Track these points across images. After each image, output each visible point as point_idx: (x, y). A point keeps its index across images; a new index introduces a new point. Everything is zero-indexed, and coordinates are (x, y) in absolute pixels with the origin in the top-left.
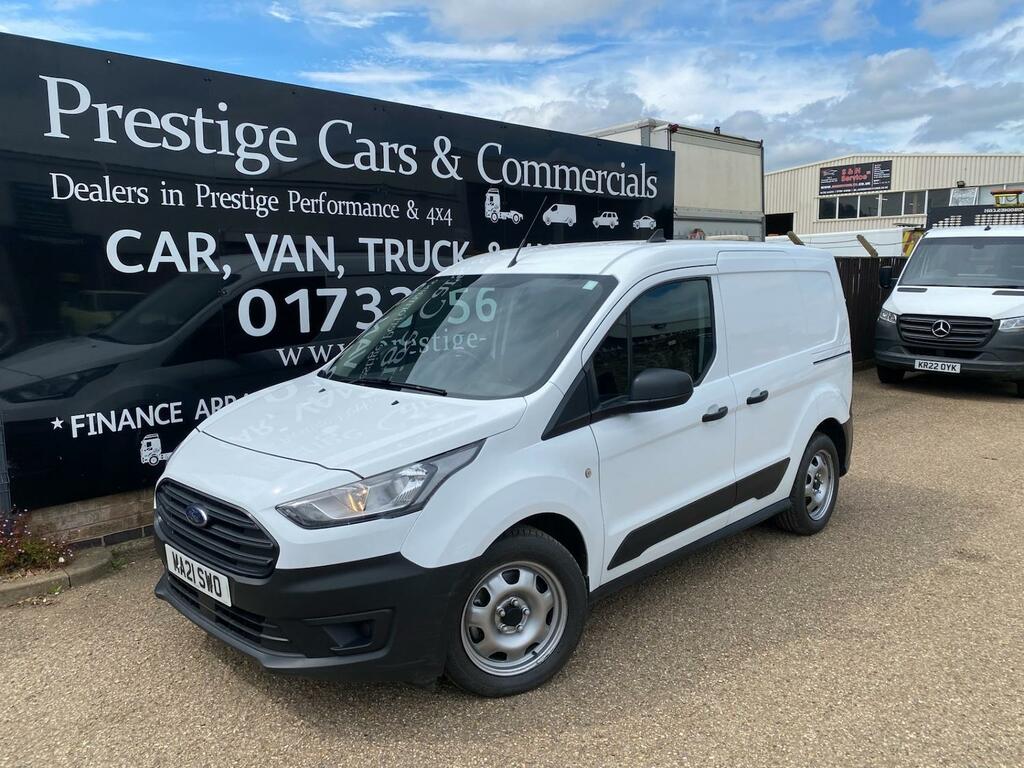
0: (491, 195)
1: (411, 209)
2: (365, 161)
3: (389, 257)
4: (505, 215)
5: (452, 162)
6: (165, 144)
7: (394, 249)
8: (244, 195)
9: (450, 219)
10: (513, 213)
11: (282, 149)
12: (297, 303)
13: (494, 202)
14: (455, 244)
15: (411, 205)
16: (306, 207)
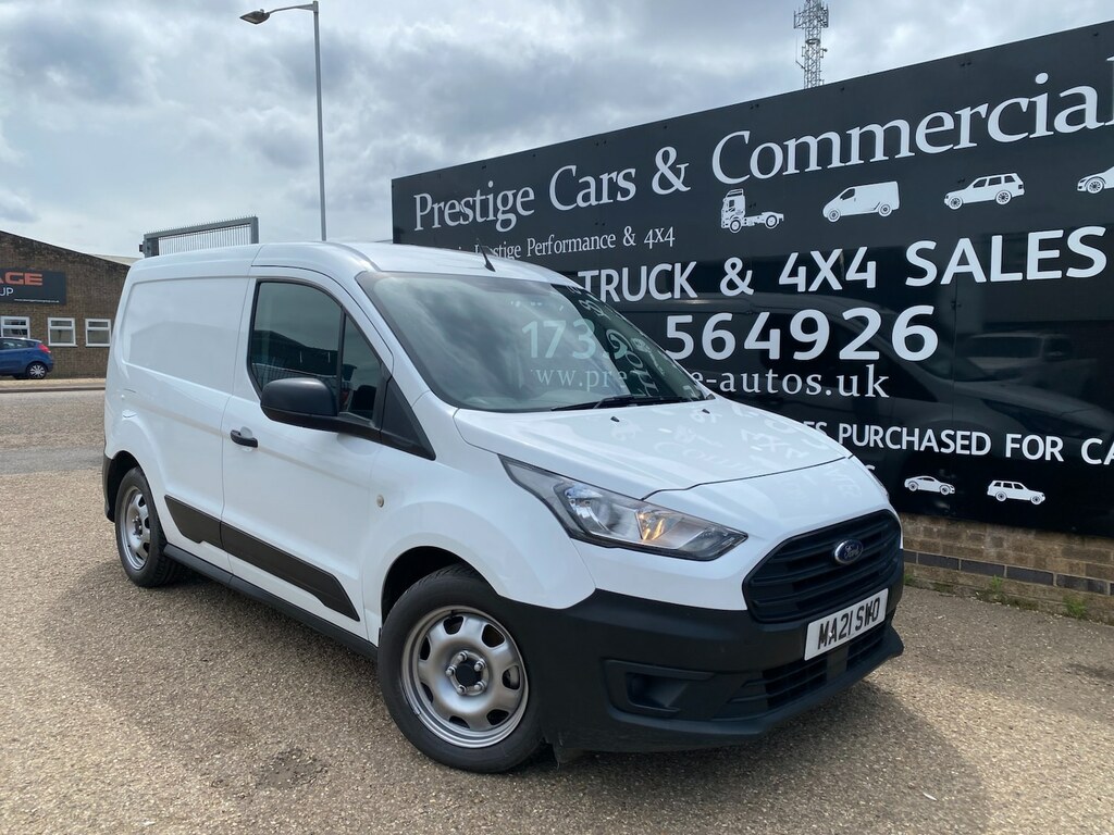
0: (732, 198)
1: (627, 235)
2: (586, 198)
3: (604, 287)
4: (752, 221)
5: (677, 173)
6: (462, 222)
7: (609, 280)
8: (500, 248)
9: (671, 239)
10: (765, 215)
11: (525, 206)
12: (530, 332)
13: (735, 206)
14: (678, 266)
15: (628, 232)
16: (540, 251)
